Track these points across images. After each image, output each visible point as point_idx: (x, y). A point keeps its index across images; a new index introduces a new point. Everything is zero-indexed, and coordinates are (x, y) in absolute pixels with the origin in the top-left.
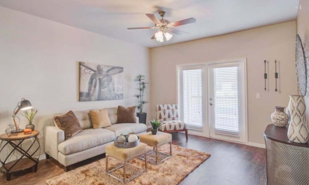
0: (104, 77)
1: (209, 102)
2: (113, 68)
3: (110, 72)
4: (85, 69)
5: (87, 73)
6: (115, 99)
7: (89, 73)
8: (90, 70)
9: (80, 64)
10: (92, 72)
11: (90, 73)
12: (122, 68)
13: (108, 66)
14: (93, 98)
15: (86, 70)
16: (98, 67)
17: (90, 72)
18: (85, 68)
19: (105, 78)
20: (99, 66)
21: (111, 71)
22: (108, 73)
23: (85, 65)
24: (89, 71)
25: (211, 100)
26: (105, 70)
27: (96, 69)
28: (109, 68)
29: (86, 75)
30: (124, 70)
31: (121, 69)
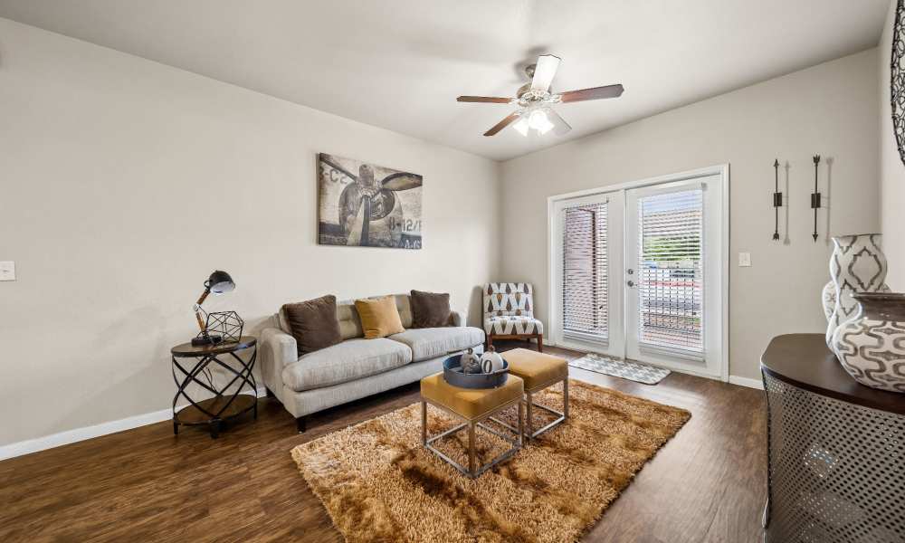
0: (378, 193)
1: (627, 277)
2: (399, 175)
3: (393, 184)
4: (332, 170)
5: (337, 180)
6: (403, 247)
7: (342, 182)
8: (344, 175)
9: (322, 158)
10: (349, 181)
11: (344, 180)
12: (420, 178)
13: (386, 170)
14: (351, 239)
15: (334, 173)
16: (363, 168)
17: (343, 178)
18: (331, 168)
19: (380, 195)
20: (365, 166)
21: (391, 181)
22: (386, 186)
23: (332, 161)
24: (340, 175)
25: (632, 272)
26: (379, 177)
27: (357, 174)
28: (389, 174)
29: (335, 184)
30: (424, 181)
31: (416, 181)
